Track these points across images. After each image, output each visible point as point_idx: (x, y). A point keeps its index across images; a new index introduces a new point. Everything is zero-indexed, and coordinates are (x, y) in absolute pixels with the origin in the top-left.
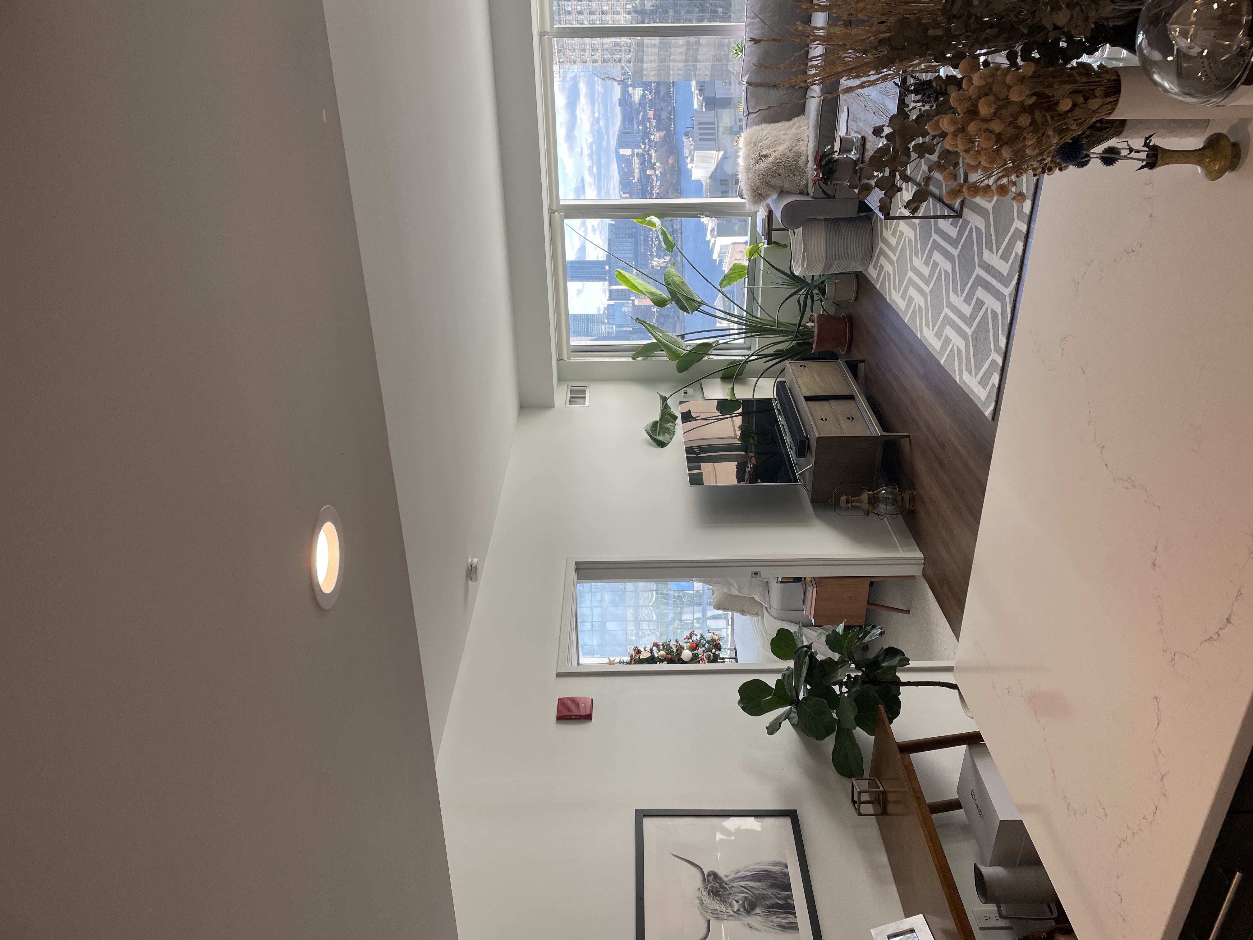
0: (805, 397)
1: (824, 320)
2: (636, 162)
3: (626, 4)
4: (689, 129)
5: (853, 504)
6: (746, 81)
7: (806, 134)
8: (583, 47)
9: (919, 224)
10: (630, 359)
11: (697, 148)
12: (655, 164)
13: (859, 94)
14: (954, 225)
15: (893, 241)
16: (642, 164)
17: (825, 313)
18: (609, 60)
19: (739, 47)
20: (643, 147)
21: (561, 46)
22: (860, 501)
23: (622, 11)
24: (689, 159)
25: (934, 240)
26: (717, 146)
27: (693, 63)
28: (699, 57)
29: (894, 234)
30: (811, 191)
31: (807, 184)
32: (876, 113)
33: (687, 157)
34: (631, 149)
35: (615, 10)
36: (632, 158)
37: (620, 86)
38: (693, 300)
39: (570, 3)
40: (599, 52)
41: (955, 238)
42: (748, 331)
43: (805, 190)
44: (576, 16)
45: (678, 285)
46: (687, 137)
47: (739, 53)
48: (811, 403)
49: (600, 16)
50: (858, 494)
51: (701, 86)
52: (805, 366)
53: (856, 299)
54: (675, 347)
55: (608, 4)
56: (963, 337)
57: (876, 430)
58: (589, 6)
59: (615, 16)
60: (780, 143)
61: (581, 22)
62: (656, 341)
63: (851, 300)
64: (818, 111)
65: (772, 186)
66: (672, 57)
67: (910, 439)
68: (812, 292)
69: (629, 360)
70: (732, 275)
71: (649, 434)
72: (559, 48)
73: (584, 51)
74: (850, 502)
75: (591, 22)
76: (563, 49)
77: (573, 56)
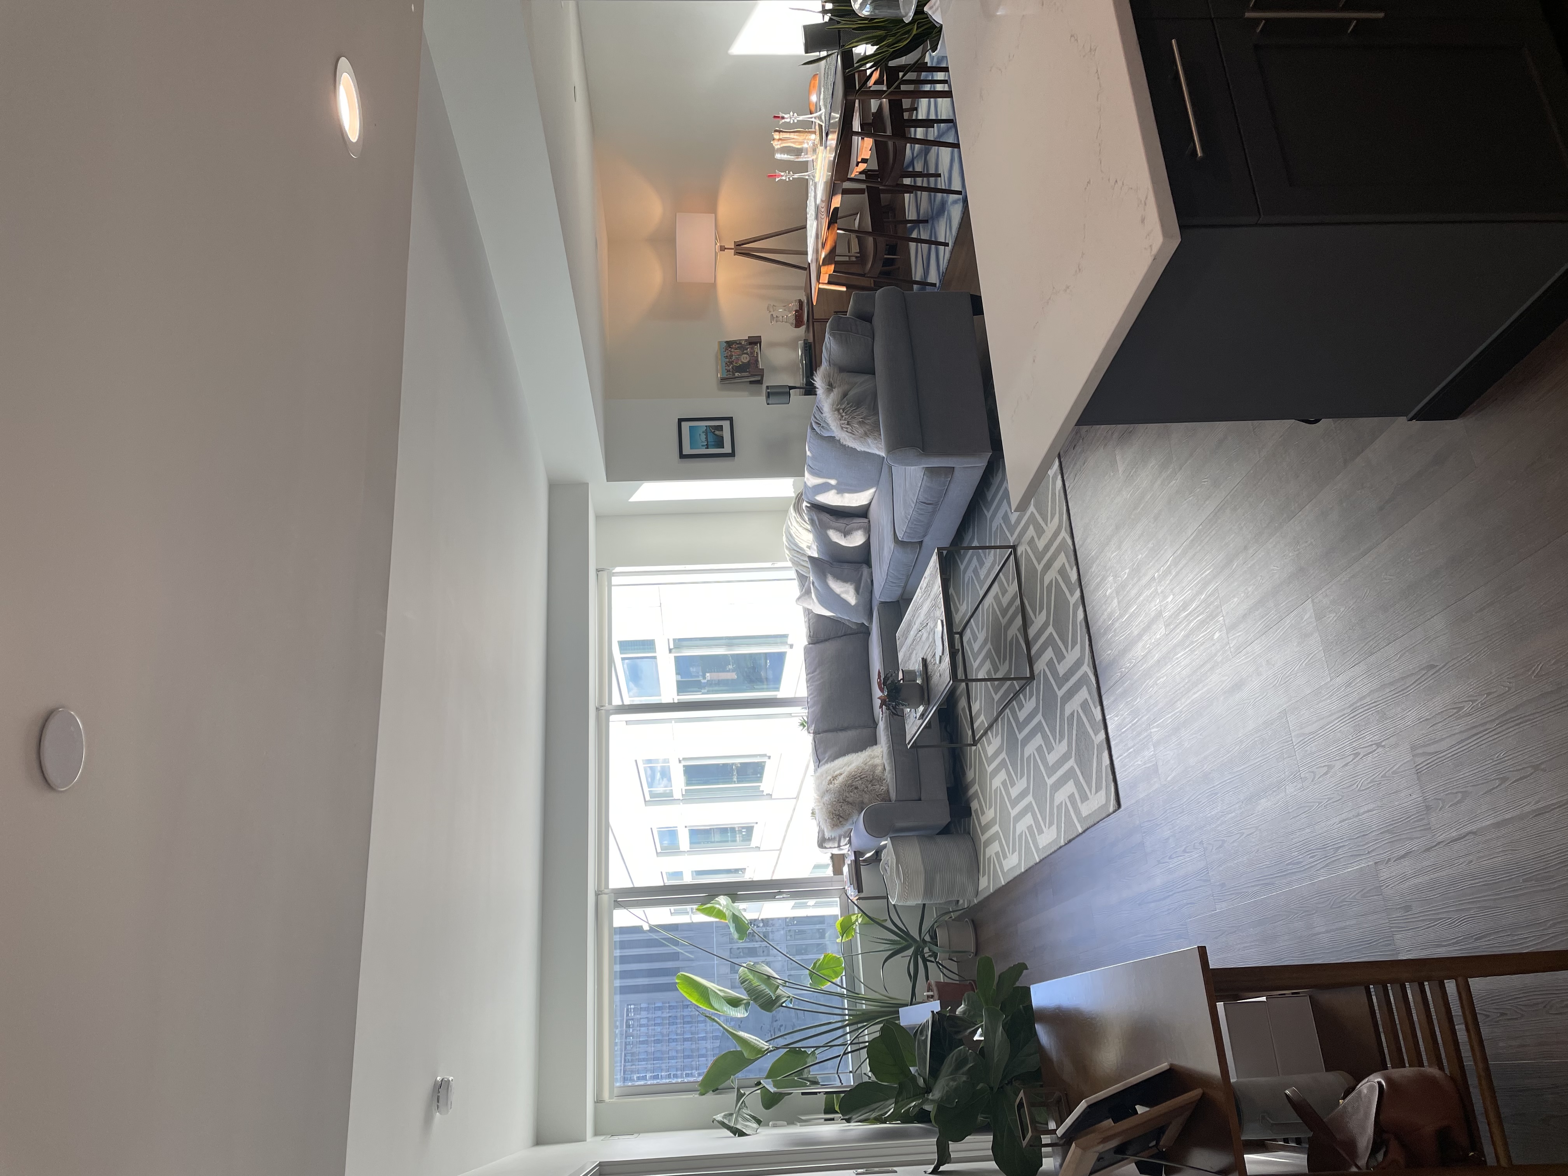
1: (944, 986)
17: (945, 979)
30: (893, 795)
31: (888, 790)
41: (1035, 706)
43: (887, 796)
60: (854, 765)
63: (971, 953)
65: (851, 803)
68: (922, 951)
71: (720, 1123)
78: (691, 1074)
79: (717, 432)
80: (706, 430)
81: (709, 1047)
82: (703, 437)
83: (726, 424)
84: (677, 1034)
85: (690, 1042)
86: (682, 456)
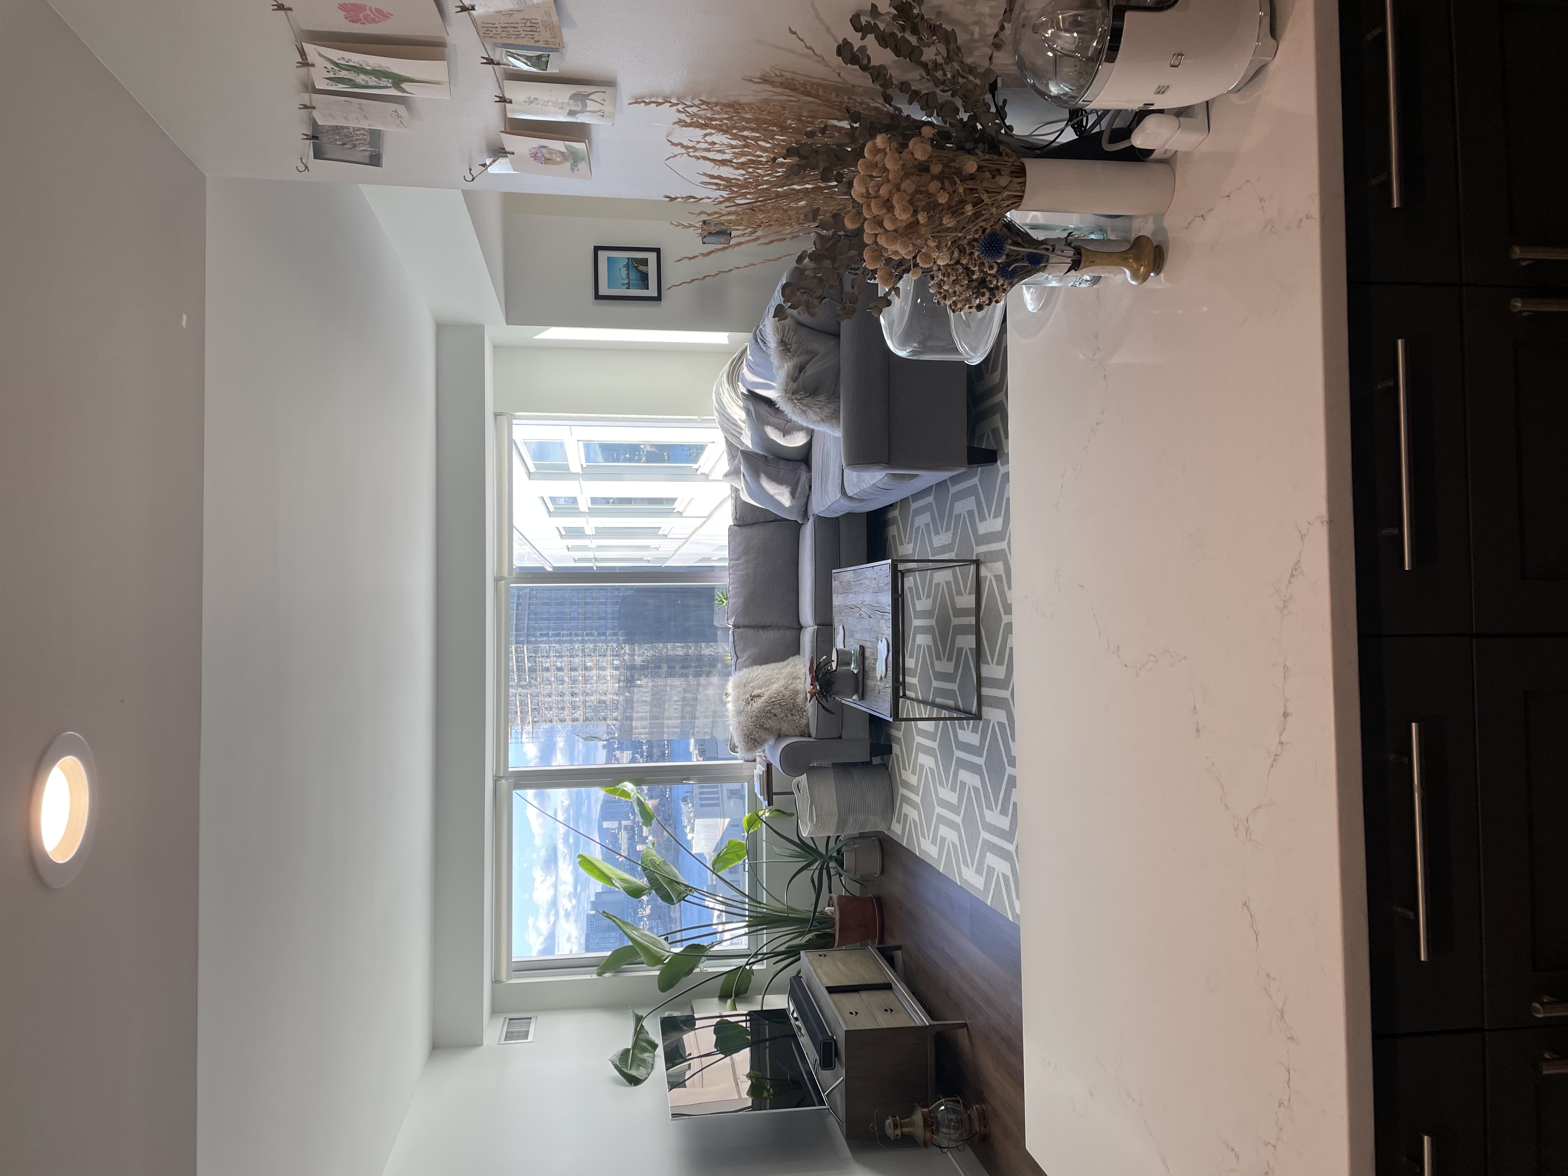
0: (827, 988)
1: (846, 903)
2: (623, 837)
3: (613, 660)
4: (688, 794)
5: (904, 1130)
6: (732, 624)
7: (803, 671)
8: (562, 704)
9: (938, 748)
10: (595, 976)
11: (698, 815)
12: (647, 838)
13: (853, 607)
14: (975, 730)
15: (913, 780)
16: (631, 838)
17: (848, 894)
18: (592, 718)
19: (723, 595)
20: (632, 818)
21: (536, 704)
22: (912, 1124)
23: (609, 666)
24: (689, 828)
25: (957, 758)
26: (722, 812)
27: (690, 720)
28: (698, 714)
29: (914, 773)
30: (813, 732)
31: (808, 724)
32: (871, 616)
33: (686, 827)
34: (617, 822)
35: (600, 666)
36: (618, 832)
37: (605, 751)
38: (678, 883)
39: (548, 660)
40: (580, 710)
41: (978, 745)
42: (752, 924)
43: (807, 732)
44: (555, 672)
45: (658, 865)
46: (686, 803)
47: (724, 600)
48: (837, 997)
49: (583, 672)
50: (910, 1113)
51: (701, 745)
52: (825, 955)
53: (882, 872)
54: (654, 947)
55: (592, 660)
56: (1006, 859)
57: (921, 1019)
58: (570, 662)
59: (601, 672)
60: (774, 682)
61: (561, 679)
62: (630, 944)
63: (876, 874)
64: (812, 642)
65: (768, 729)
66: (666, 714)
67: (968, 1030)
68: (828, 865)
69: (593, 977)
70: (727, 856)
71: (616, 1067)
72: (534, 707)
73: (563, 709)
74: (899, 1126)
75: (572, 678)
76: (537, 707)
77: (549, 714)
78: (591, 633)
79: (641, 268)
80: (628, 263)
81: (609, 611)
82: (624, 272)
83: (652, 257)
84: (579, 599)
85: (591, 606)
86: (597, 297)
